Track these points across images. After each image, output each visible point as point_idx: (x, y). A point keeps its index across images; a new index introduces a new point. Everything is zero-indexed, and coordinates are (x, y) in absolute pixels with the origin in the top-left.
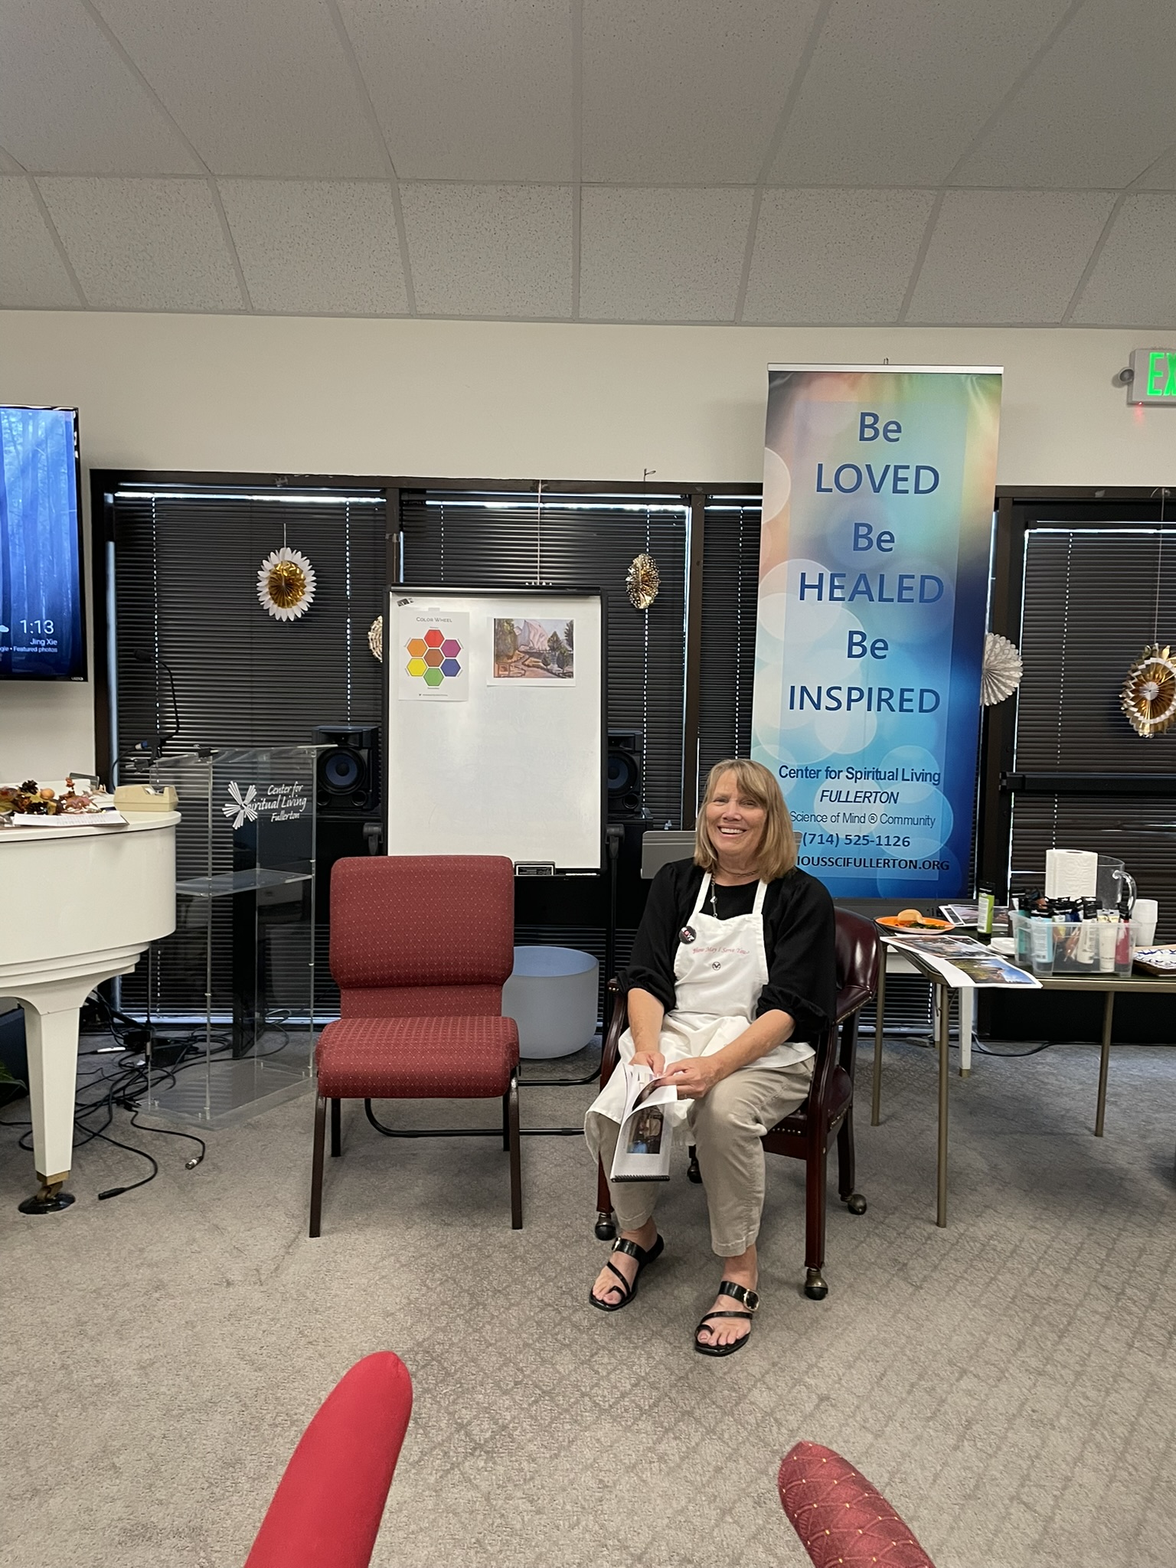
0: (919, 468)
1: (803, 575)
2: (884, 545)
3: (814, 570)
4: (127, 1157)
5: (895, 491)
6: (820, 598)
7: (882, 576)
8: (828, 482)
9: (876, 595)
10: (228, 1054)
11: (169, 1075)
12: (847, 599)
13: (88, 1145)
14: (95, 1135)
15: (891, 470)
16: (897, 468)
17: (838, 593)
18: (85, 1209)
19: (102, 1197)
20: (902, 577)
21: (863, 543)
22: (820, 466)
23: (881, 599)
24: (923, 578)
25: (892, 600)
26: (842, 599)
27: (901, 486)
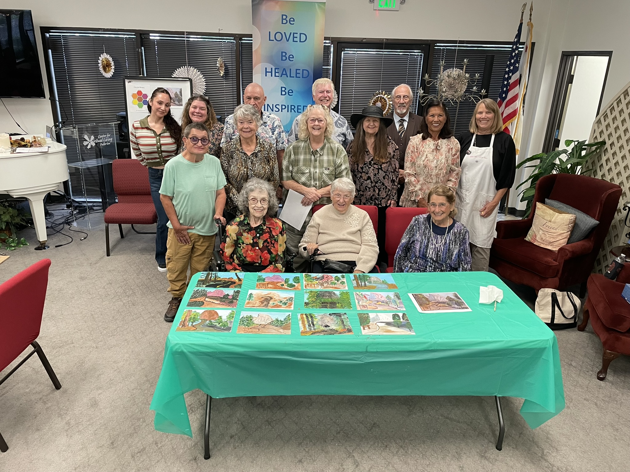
0: (300, 34)
1: (266, 68)
2: (291, 59)
3: (269, 67)
4: (65, 237)
5: (294, 41)
6: (272, 76)
7: (290, 69)
8: (272, 38)
9: (289, 75)
10: (102, 211)
11: (83, 216)
12: (280, 76)
13: (56, 234)
14: (58, 232)
15: (292, 34)
16: (294, 33)
17: (277, 74)
18: (51, 249)
19: (56, 247)
20: (297, 70)
21: (284, 58)
22: (270, 32)
23: (290, 77)
24: (303, 70)
25: (294, 77)
26: (278, 76)
27: (295, 39)
